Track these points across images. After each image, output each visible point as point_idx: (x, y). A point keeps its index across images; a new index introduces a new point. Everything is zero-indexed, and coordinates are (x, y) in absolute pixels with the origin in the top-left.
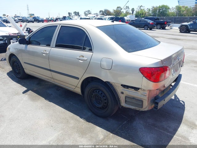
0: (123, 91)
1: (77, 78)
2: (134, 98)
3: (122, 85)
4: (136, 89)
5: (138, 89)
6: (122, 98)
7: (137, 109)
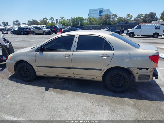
0: (138, 72)
1: (101, 70)
2: (144, 75)
3: (138, 68)
4: (147, 69)
5: (148, 69)
6: (136, 76)
7: (145, 81)
